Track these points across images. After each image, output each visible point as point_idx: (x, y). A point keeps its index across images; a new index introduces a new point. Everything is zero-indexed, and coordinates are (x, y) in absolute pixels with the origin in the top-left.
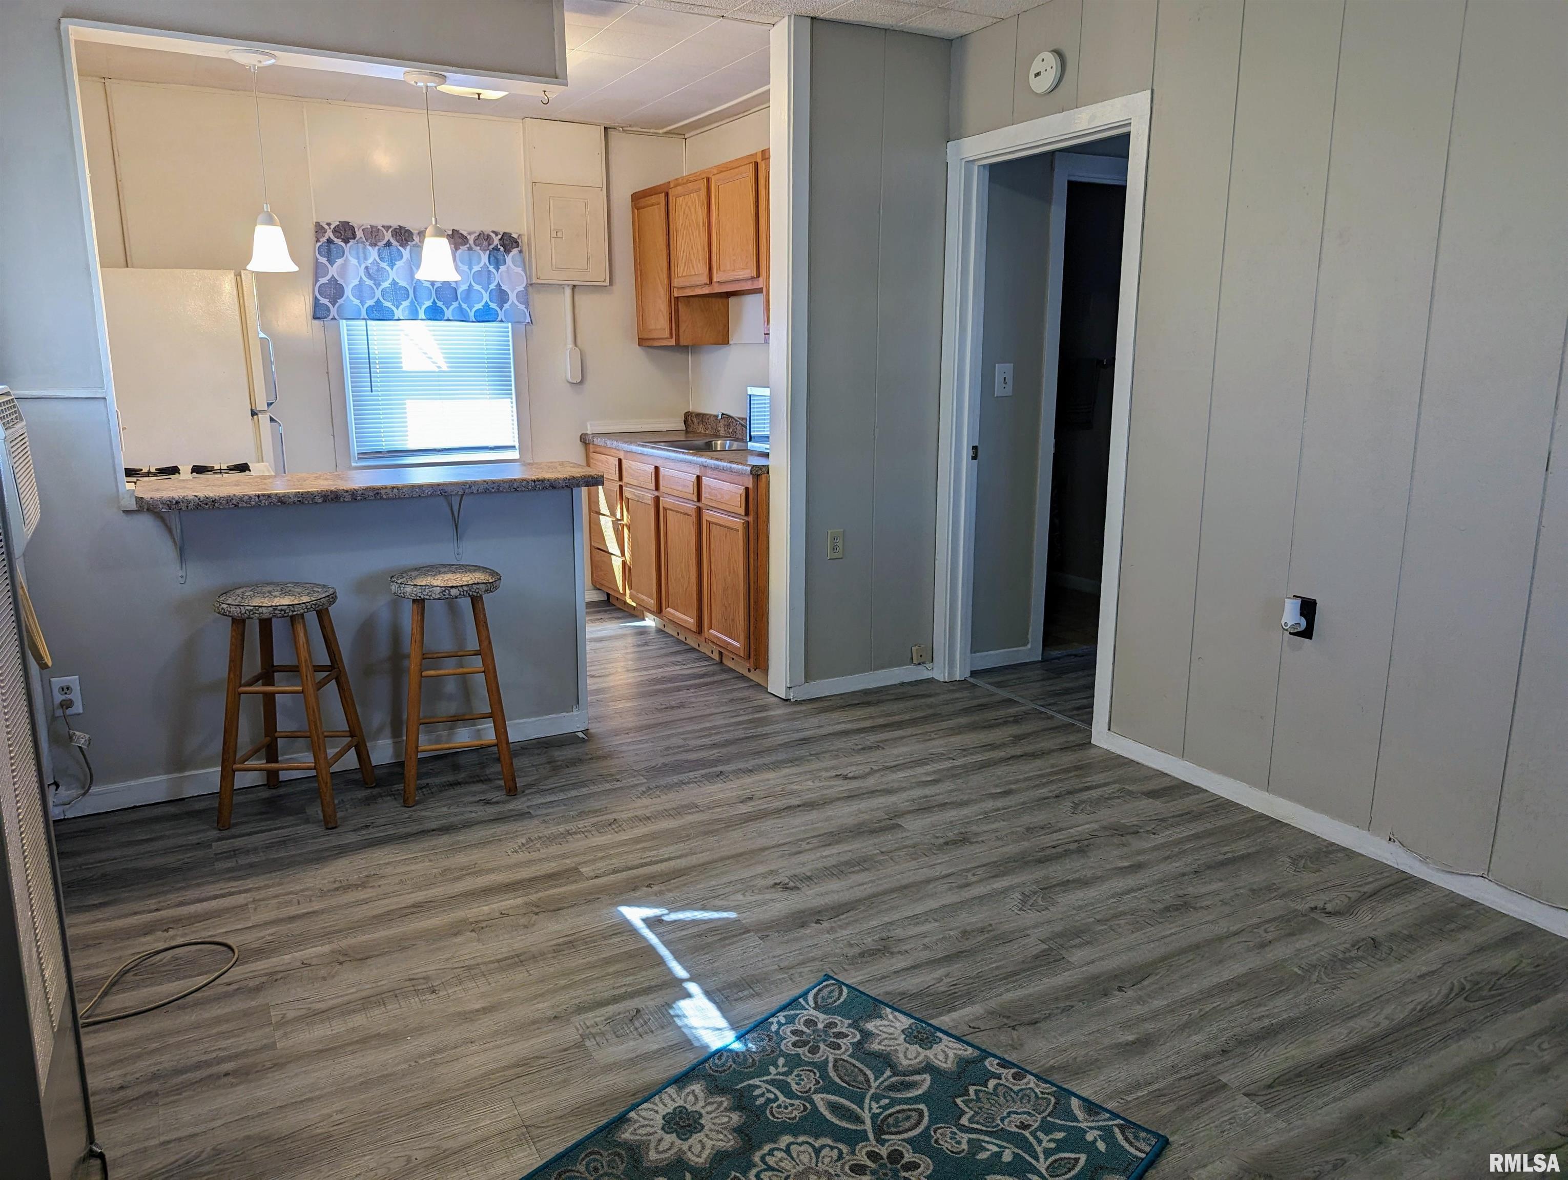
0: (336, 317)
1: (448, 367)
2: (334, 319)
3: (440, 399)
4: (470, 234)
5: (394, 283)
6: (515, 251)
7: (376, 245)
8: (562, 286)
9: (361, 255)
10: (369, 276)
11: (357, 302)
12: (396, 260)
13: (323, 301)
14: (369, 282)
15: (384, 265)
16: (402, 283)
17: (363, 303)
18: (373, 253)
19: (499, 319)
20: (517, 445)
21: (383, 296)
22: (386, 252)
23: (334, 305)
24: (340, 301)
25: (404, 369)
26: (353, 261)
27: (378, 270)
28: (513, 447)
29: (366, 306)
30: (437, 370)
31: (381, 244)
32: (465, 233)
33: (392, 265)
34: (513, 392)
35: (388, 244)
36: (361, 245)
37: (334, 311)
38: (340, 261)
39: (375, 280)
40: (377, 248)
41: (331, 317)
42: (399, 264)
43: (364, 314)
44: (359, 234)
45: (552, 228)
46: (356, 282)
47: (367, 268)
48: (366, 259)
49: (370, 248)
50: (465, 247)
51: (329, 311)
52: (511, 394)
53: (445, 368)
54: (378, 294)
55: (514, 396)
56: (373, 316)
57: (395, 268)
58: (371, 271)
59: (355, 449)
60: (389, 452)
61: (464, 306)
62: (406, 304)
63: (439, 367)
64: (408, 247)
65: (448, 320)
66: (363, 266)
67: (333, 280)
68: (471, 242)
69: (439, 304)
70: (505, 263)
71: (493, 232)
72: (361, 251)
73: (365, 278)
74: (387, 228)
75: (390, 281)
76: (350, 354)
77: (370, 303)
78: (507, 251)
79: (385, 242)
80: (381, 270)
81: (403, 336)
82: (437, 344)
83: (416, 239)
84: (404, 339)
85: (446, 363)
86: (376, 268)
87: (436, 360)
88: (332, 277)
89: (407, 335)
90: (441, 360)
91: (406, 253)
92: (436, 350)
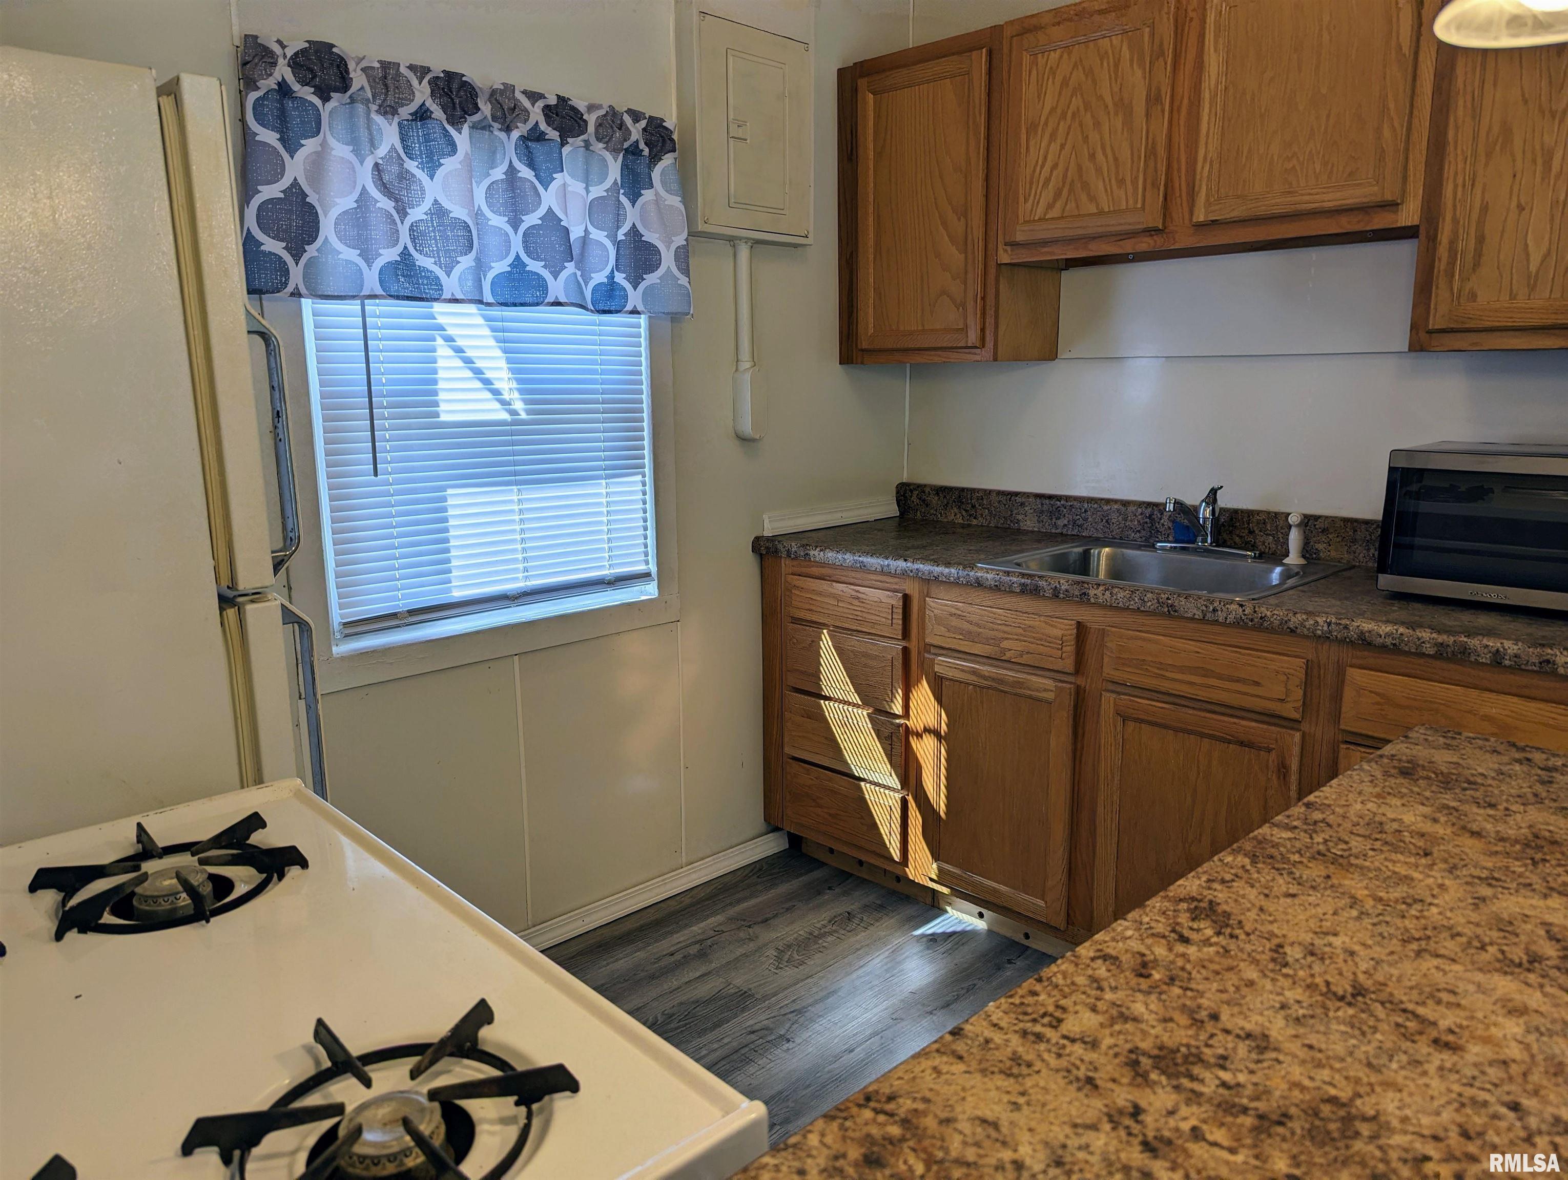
0: (303, 290)
1: (528, 412)
2: (294, 294)
3: (517, 483)
4: (588, 108)
5: (438, 211)
6: (667, 161)
7: (395, 112)
8: (732, 240)
9: (363, 134)
10: (386, 190)
11: (350, 254)
12: (443, 155)
13: (272, 246)
14: (386, 204)
15: (412, 166)
16: (459, 212)
17: (368, 257)
18: (389, 133)
19: (629, 307)
20: (653, 568)
21: (413, 240)
22: (417, 132)
23: (297, 258)
24: (311, 250)
25: (444, 418)
26: (340, 150)
27: (401, 177)
28: (647, 575)
29: (379, 263)
30: (505, 416)
31: (405, 112)
32: (581, 106)
33: (432, 168)
34: (648, 461)
35: (422, 115)
36: (360, 108)
37: (296, 274)
38: (310, 146)
39: (397, 200)
40: (396, 119)
41: (290, 288)
42: (450, 164)
43: (372, 281)
45: (731, 117)
46: (347, 203)
47: (376, 165)
48: (373, 145)
49: (378, 119)
50: (579, 141)
51: (286, 272)
52: (643, 466)
53: (523, 416)
54: (404, 235)
55: (648, 470)
56: (394, 288)
57: (440, 173)
58: (386, 178)
59: (337, 616)
60: (412, 612)
61: (578, 274)
62: (466, 262)
64: (466, 128)
65: (558, 304)
66: (369, 162)
67: (295, 193)
68: (591, 128)
69: (534, 266)
70: (651, 186)
71: (630, 112)
72: (362, 121)
73: (374, 192)
74: (422, 72)
75: (427, 205)
76: (322, 384)
77: (390, 255)
78: (655, 158)
79: (413, 107)
80: (405, 176)
81: (440, 341)
82: (509, 361)
83: (486, 109)
84: (443, 351)
85: (526, 402)
86: (395, 169)
87: (506, 396)
88: (295, 183)
89: (449, 339)
90: (516, 395)
91: (462, 138)
92: (505, 374)
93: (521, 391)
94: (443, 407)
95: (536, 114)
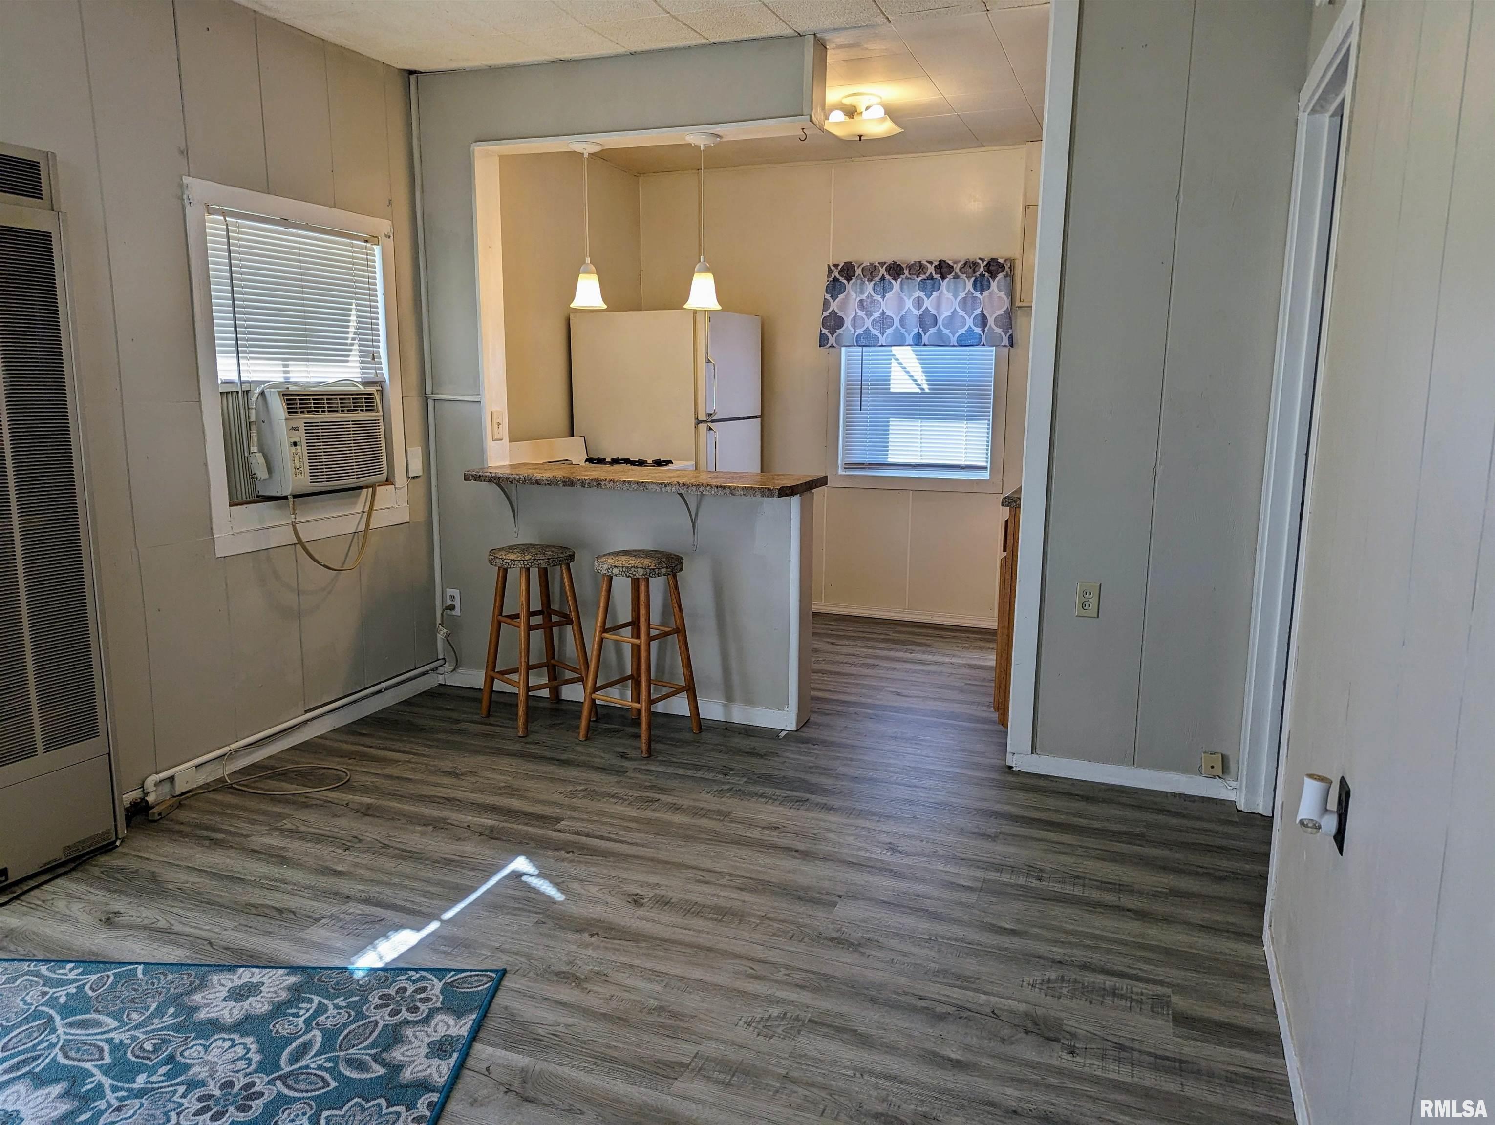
0: (835, 345)
1: (930, 389)
2: (832, 346)
3: (920, 418)
4: (955, 263)
5: (884, 313)
6: (1000, 276)
7: (872, 280)
9: (859, 290)
10: (864, 308)
12: (889, 292)
14: (862, 313)
15: (877, 297)
18: (869, 287)
19: (983, 343)
20: (989, 466)
21: (872, 325)
22: (880, 285)
23: (834, 335)
24: (839, 331)
25: (892, 390)
26: (854, 295)
27: (871, 303)
28: (985, 467)
29: (856, 334)
30: (918, 390)
31: (877, 279)
32: (951, 263)
33: (884, 297)
34: (990, 414)
35: (883, 279)
36: (859, 282)
37: (832, 341)
38: (841, 296)
39: (867, 311)
40: (873, 282)
41: (829, 344)
42: (891, 294)
44: (858, 272)
46: (854, 313)
47: (862, 301)
48: (863, 293)
49: (867, 283)
50: (951, 276)
52: (988, 416)
53: (927, 390)
54: (868, 323)
55: (991, 418)
57: (886, 298)
58: (865, 304)
59: (843, 460)
60: (871, 464)
61: (946, 331)
62: (891, 332)
63: (922, 389)
64: (899, 280)
65: (929, 346)
66: (858, 299)
67: (833, 313)
68: (957, 270)
70: (989, 288)
71: (980, 259)
72: (859, 286)
73: (858, 310)
74: (882, 264)
75: (880, 311)
76: (847, 377)
77: (861, 332)
78: (993, 276)
79: (880, 277)
80: (874, 302)
81: (893, 360)
82: (922, 368)
83: (906, 272)
84: (894, 363)
85: (929, 385)
86: (869, 300)
87: (919, 382)
88: (833, 310)
89: (897, 359)
90: (924, 382)
91: (896, 285)
92: (921, 373)
93: (927, 380)
94: (892, 386)
95: (931, 269)
